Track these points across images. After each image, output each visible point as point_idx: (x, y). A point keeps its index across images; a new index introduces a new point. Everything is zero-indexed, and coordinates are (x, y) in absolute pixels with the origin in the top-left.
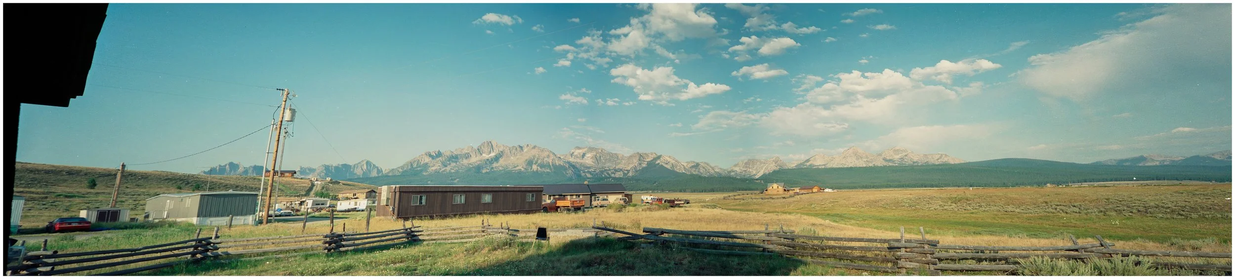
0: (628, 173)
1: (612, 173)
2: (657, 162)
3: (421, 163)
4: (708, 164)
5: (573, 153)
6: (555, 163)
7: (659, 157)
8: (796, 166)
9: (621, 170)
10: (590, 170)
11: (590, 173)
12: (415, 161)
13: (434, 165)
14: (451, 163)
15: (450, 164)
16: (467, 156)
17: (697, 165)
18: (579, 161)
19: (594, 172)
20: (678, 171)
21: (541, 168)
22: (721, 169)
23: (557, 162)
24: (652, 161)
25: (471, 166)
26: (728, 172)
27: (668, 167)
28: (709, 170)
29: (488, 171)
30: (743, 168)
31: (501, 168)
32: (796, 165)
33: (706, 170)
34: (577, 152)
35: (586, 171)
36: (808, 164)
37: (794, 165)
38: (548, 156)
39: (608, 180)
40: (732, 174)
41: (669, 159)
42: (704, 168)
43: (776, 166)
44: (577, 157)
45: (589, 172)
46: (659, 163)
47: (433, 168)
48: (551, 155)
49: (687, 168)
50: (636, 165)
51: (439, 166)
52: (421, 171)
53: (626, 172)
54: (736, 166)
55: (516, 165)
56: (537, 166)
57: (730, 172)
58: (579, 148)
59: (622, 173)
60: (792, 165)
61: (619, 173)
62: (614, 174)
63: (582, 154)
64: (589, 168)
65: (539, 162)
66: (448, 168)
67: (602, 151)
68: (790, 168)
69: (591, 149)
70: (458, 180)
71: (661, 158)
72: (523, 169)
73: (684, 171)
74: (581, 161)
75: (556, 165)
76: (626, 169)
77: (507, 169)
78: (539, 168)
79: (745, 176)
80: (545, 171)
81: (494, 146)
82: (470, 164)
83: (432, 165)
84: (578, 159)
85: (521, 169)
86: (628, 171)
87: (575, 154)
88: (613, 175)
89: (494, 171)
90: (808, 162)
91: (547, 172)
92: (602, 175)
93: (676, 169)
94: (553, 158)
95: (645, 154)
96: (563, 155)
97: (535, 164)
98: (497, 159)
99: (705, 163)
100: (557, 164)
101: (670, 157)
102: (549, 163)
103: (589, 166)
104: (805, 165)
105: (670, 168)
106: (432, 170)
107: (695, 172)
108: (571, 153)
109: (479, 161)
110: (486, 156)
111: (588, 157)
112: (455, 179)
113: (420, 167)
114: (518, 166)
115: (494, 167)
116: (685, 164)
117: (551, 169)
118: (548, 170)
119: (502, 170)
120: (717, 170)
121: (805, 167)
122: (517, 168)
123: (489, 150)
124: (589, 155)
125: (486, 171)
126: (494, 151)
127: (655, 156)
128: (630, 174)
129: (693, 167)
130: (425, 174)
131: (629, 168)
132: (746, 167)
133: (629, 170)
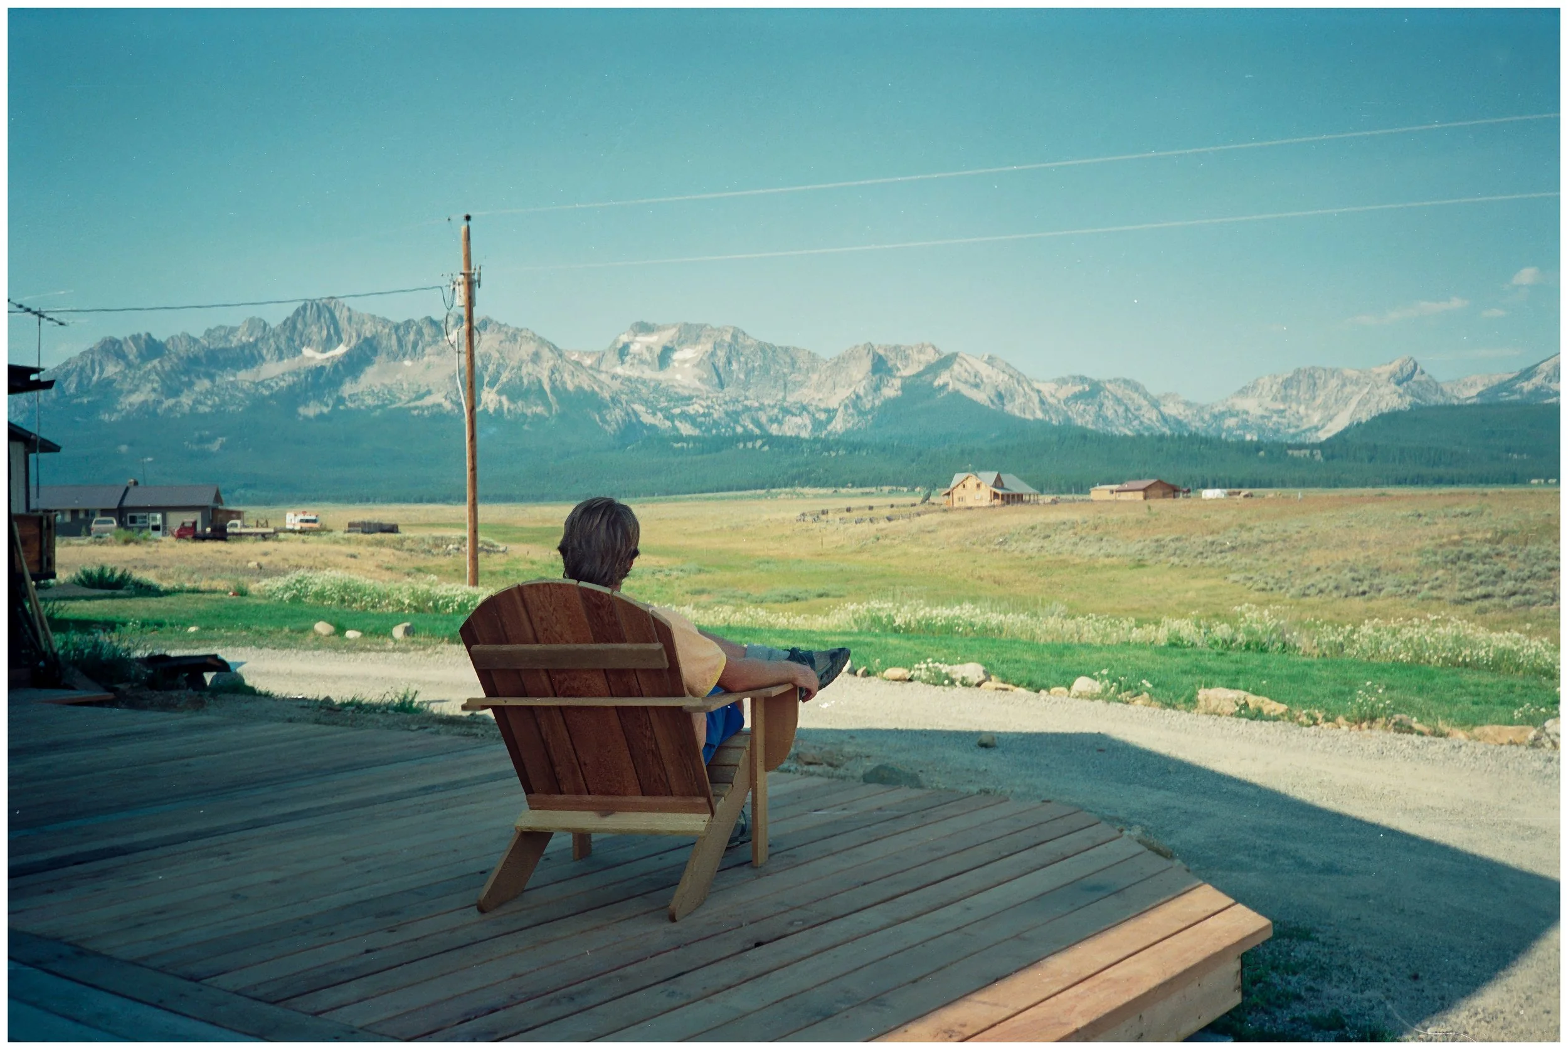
0: (830, 420)
1: (772, 420)
2: (938, 382)
3: (90, 379)
4: (1136, 388)
5: (626, 346)
6: (564, 383)
7: (946, 362)
8: (1479, 395)
9: (804, 408)
10: (691, 410)
11: (692, 419)
12: (68, 374)
13: (136, 389)
14: (194, 379)
15: (190, 385)
16: (248, 357)
17: (1093, 392)
18: (649, 374)
19: (704, 415)
20: (1017, 413)
21: (512, 399)
22: (1187, 404)
23: (567, 377)
24: (919, 375)
25: (266, 393)
26: (1215, 417)
27: (981, 397)
28: (1139, 409)
29: (325, 410)
30: (1274, 399)
31: (369, 401)
32: (1480, 388)
33: (1127, 410)
34: (640, 344)
35: (677, 411)
36: (1527, 386)
37: (1473, 392)
38: (536, 358)
39: (750, 445)
40: (1231, 422)
41: (985, 370)
42: (1118, 401)
43: (1400, 396)
44: (642, 362)
45: (684, 416)
46: (946, 385)
47: (136, 398)
48: (546, 353)
49: (1051, 400)
50: (862, 392)
51: (154, 390)
52: (93, 408)
53: (823, 416)
54: (1243, 392)
55: (423, 390)
56: (500, 393)
57: (1219, 417)
58: (644, 328)
59: (806, 420)
60: (1468, 394)
61: (798, 420)
62: (780, 423)
63: (658, 350)
64: (688, 400)
65: (504, 377)
66: (186, 400)
67: (734, 337)
68: (1456, 402)
69: (690, 334)
70: (221, 440)
71: (956, 367)
72: (448, 405)
73: (1039, 415)
74: (661, 376)
75: (566, 390)
76: (822, 406)
77: (392, 402)
78: (504, 399)
79: (1277, 431)
80: (529, 412)
81: (343, 324)
82: (262, 383)
83: (126, 387)
84: (645, 368)
85: (439, 405)
86: (831, 413)
87: (635, 348)
88: (774, 430)
89: (349, 411)
90: (1528, 379)
91: (535, 415)
92: (734, 429)
93: (1008, 408)
94: (551, 363)
95: (896, 349)
96: (589, 354)
97: (491, 384)
98: (355, 364)
99: (1126, 382)
100: (570, 386)
101: (991, 361)
102: (540, 381)
103: (686, 393)
104: (1514, 392)
105: (988, 403)
106: (131, 405)
107: (1084, 417)
108: (620, 345)
109: (290, 373)
110: (313, 356)
111: (685, 361)
112: (210, 440)
113: (88, 392)
114: (429, 392)
115: (346, 395)
116: (1047, 389)
117: (548, 406)
118: (539, 409)
119: (377, 407)
120: (1172, 409)
121: (1517, 397)
122: (428, 401)
123: (325, 333)
124: (685, 355)
125: (318, 411)
126: (345, 337)
127: (930, 357)
128: (838, 425)
129: (1077, 397)
130: (106, 417)
131: (833, 403)
132: (1284, 399)
133: (836, 410)
